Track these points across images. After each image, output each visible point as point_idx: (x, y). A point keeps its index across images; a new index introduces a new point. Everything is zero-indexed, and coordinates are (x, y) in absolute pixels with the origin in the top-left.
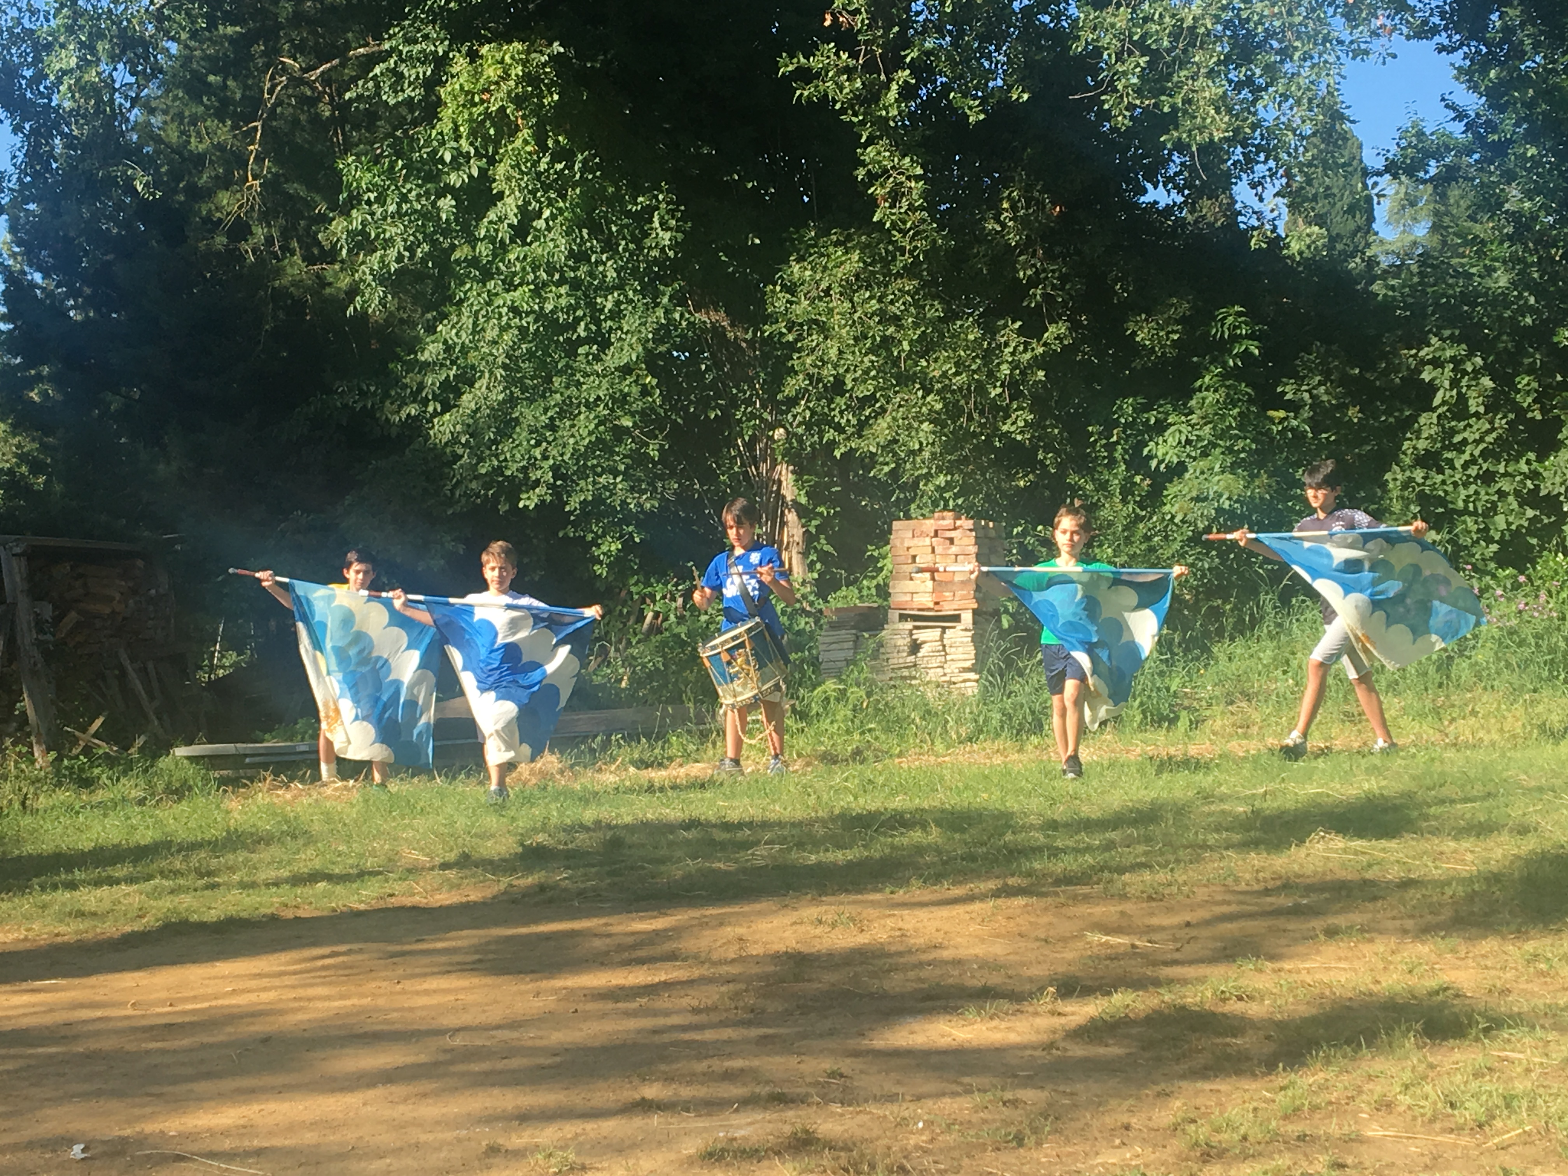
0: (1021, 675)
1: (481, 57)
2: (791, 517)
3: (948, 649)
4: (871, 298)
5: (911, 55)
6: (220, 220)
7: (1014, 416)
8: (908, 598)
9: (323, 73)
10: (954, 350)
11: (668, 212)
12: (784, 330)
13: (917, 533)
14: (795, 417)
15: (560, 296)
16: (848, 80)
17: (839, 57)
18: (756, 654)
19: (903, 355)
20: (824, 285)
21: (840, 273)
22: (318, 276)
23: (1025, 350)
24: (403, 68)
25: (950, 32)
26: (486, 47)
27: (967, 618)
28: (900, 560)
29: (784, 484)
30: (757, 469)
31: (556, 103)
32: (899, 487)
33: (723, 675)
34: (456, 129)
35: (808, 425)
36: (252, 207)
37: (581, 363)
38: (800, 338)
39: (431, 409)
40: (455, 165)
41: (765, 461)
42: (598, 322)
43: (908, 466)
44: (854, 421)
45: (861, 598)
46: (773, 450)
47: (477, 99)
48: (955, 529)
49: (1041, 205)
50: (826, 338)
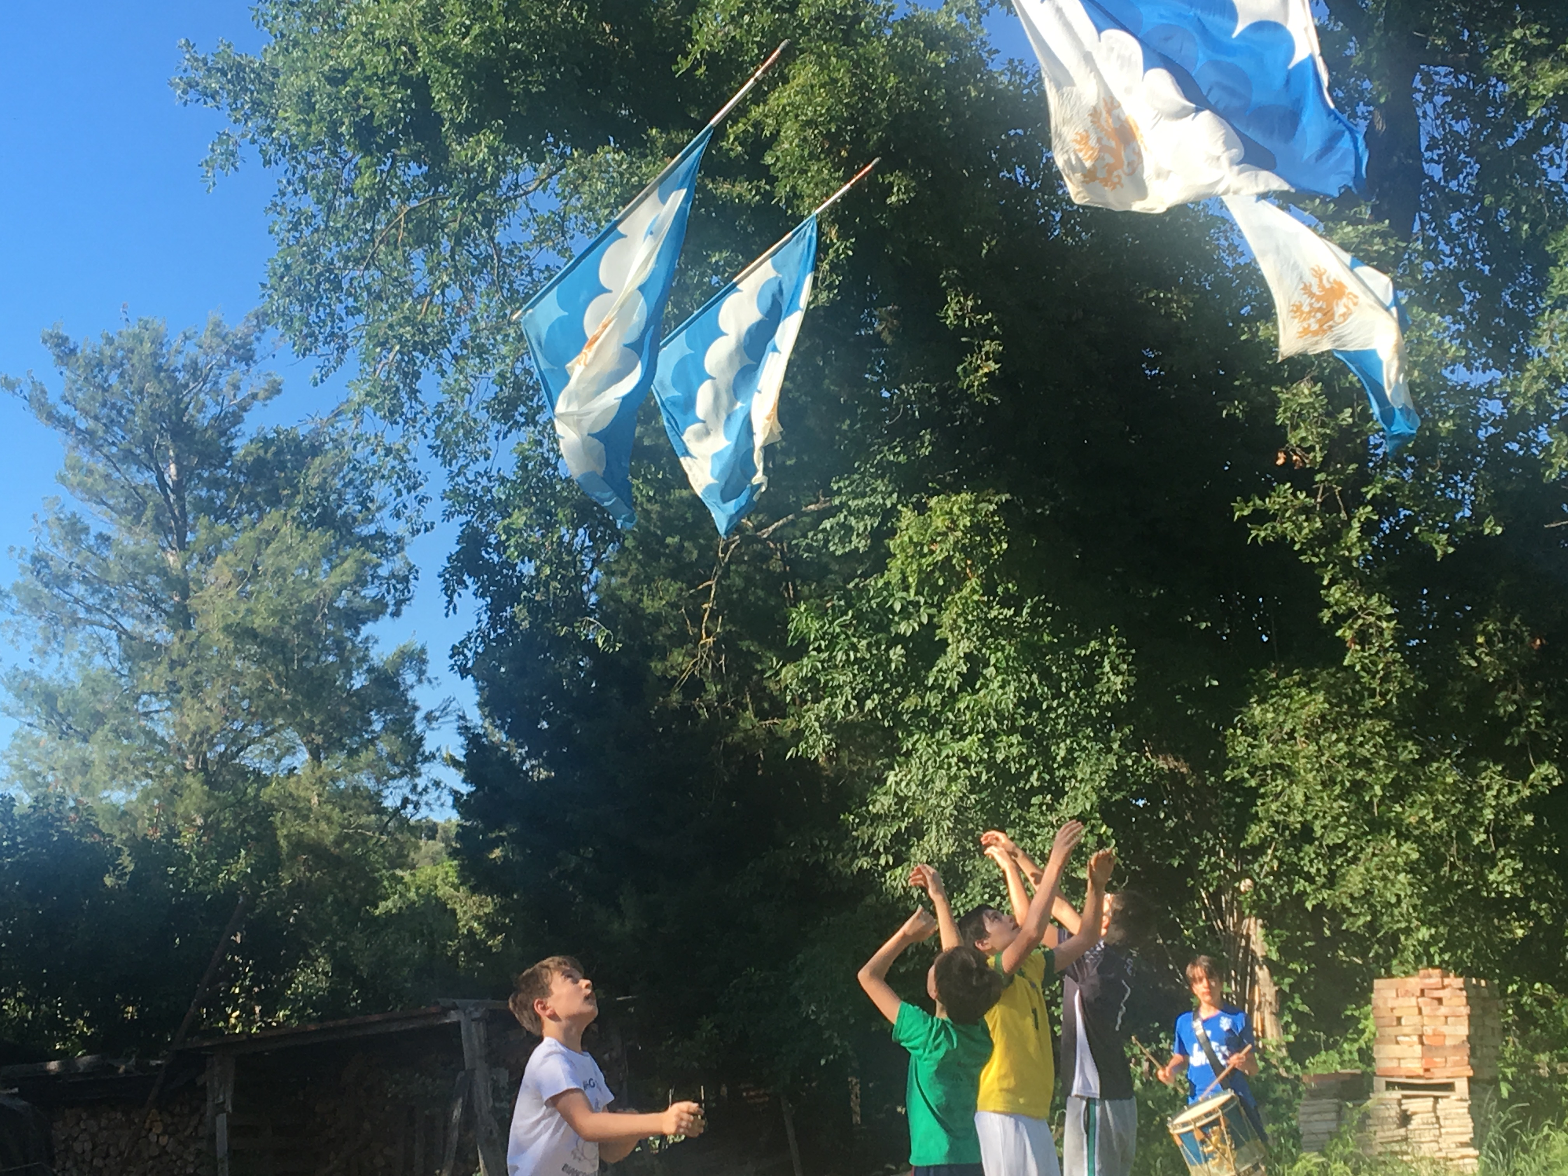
0: (1526, 1150)
1: (931, 509)
2: (1263, 974)
3: (1442, 1122)
4: (1338, 740)
5: (1371, 492)
6: (675, 678)
7: (1500, 864)
8: (1394, 1064)
9: (775, 530)
10: (1432, 794)
11: (1118, 656)
12: (1246, 775)
13: (1401, 991)
14: (1262, 867)
15: (1012, 745)
16: (1306, 520)
17: (1296, 497)
18: (1231, 1132)
19: (1376, 800)
20: (1287, 728)
21: (1304, 714)
22: (769, 731)
23: (1510, 793)
24: (853, 521)
25: (1411, 464)
26: (935, 499)
27: (1462, 1086)
28: (1386, 1021)
29: (1253, 938)
30: (1223, 922)
31: (1006, 551)
32: (1379, 941)
33: (1197, 1156)
34: (904, 579)
35: (1276, 875)
36: (706, 665)
37: (1034, 814)
38: (1263, 783)
39: (882, 862)
40: (905, 614)
41: (1232, 915)
42: (1051, 772)
43: (1385, 918)
44: (1325, 871)
45: (1342, 1063)
46: (1240, 903)
47: (926, 550)
48: (1444, 987)
49: (1520, 640)
50: (1291, 784)
